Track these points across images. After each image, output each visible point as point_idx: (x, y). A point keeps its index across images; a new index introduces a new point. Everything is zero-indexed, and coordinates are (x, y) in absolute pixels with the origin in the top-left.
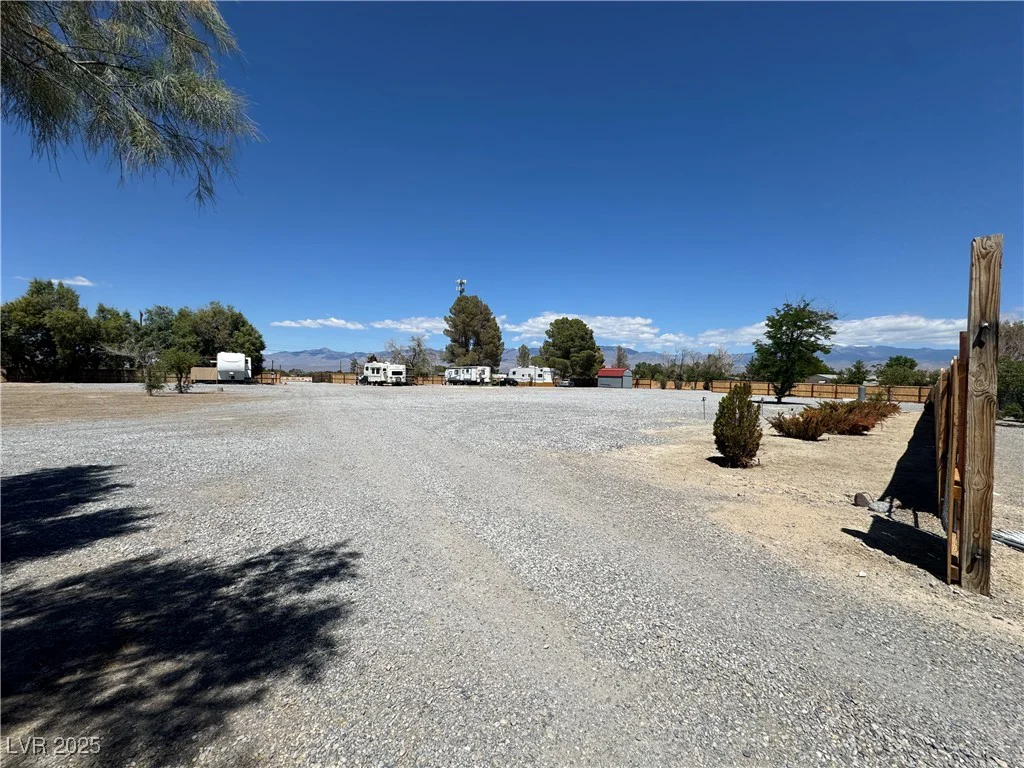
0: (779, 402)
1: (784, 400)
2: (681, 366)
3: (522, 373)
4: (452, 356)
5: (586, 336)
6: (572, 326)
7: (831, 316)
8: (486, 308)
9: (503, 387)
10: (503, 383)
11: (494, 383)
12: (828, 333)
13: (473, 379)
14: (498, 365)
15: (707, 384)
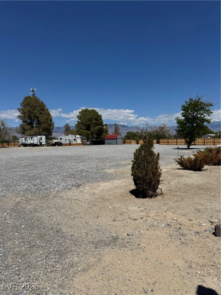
0: (189, 148)
1: (191, 147)
2: (146, 133)
3: (65, 139)
4: (23, 131)
5: (98, 118)
6: (90, 113)
8: (42, 103)
9: (55, 147)
10: (54, 145)
11: (48, 144)
12: (209, 113)
13: (35, 142)
14: (52, 135)
15: (158, 140)
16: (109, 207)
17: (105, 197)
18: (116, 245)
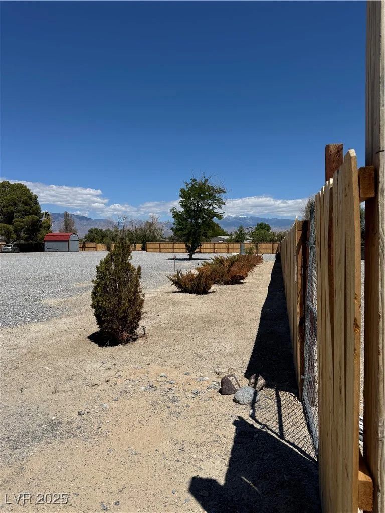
0: (191, 259)
1: (194, 256)
2: (123, 231)
5: (30, 201)
6: (14, 191)
7: (222, 191)
12: (221, 203)
15: (144, 245)
16: (47, 368)
17: (39, 350)
18: (56, 436)
